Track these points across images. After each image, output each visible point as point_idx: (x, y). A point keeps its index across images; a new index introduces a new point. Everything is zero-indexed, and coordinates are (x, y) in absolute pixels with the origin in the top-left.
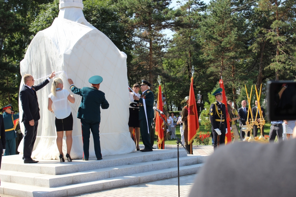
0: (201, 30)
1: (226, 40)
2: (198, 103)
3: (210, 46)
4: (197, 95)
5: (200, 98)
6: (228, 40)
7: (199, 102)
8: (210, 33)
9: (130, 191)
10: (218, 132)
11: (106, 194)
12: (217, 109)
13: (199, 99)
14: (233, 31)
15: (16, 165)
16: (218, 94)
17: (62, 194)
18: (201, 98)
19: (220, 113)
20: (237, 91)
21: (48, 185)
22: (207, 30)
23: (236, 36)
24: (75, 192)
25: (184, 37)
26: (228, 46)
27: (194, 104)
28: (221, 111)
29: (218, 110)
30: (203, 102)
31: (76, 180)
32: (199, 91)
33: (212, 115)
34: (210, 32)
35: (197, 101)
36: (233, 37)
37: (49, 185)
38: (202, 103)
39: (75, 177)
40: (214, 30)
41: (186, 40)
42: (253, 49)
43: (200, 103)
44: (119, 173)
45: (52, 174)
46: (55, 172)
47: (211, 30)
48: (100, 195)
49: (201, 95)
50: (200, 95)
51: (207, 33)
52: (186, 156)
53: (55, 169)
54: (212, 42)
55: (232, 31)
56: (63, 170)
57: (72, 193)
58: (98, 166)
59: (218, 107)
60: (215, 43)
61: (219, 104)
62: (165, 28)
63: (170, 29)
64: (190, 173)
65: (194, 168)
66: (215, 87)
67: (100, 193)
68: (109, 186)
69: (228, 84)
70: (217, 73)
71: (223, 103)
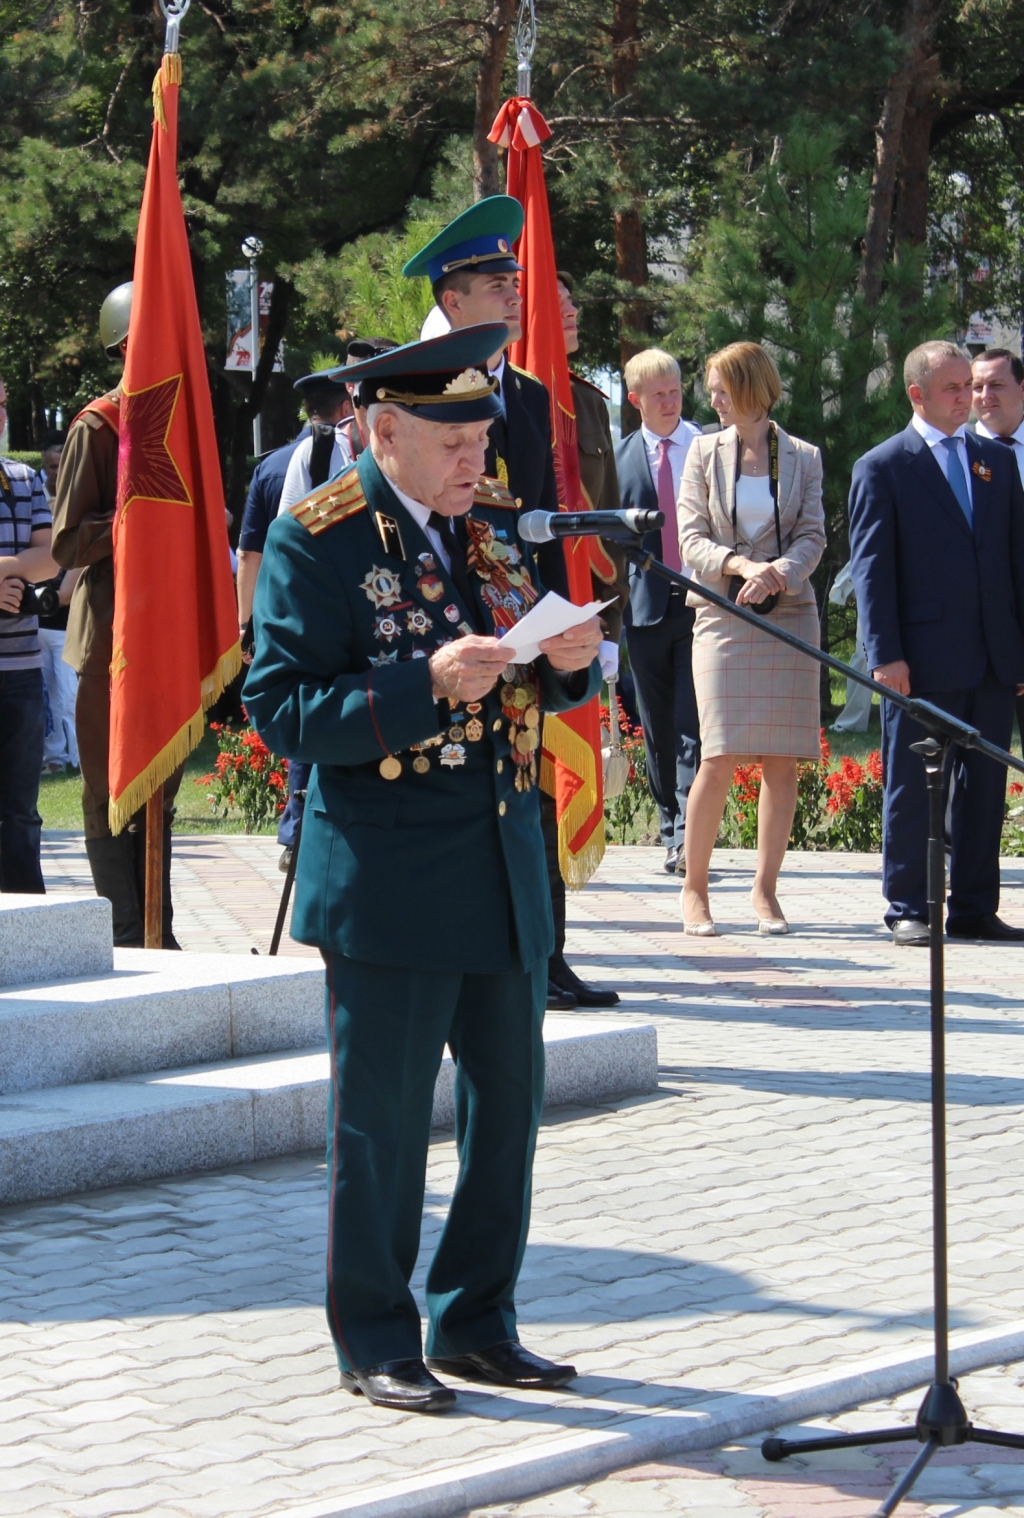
2: (231, 364)
4: (224, 286)
5: (252, 310)
7: (245, 353)
13: (245, 329)
16: (472, 269)
18: (261, 318)
20: (656, 245)
27: (185, 368)
30: (289, 359)
32: (251, 240)
35: (218, 351)
38: (277, 368)
43: (252, 366)
49: (268, 287)
50: (259, 281)
52: (102, 970)
64: (137, 1171)
65: (185, 1111)
66: (427, 194)
69: (568, 167)
70: (451, 36)
71: (528, 374)
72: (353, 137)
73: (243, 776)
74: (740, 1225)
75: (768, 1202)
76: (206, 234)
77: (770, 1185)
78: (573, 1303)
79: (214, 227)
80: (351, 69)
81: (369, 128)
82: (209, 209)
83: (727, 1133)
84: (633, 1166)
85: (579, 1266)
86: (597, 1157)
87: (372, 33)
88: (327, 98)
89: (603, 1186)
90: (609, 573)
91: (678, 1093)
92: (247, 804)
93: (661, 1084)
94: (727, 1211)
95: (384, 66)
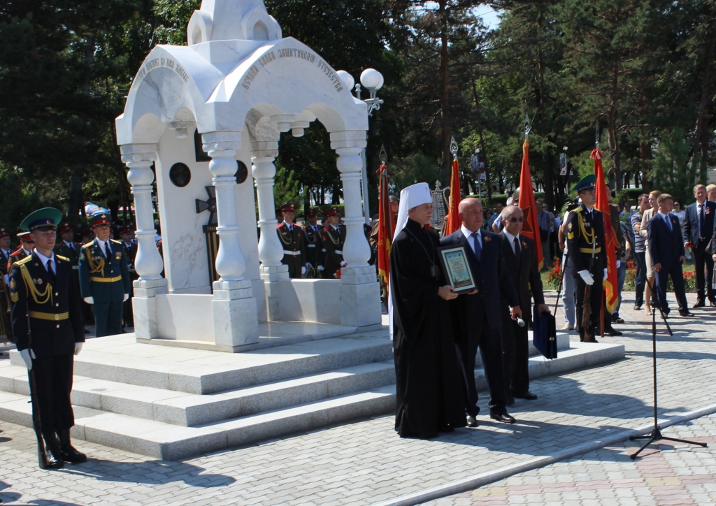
0: (563, 6)
1: (623, 30)
3: (586, 45)
5: (566, 162)
6: (628, 29)
7: (564, 172)
8: (585, 14)
9: (373, 431)
10: (587, 277)
11: (318, 440)
12: (583, 224)
13: (564, 166)
14: (639, 8)
15: (113, 367)
16: (586, 189)
17: (216, 444)
19: (590, 233)
21: (185, 420)
22: (579, 7)
23: (646, 22)
24: (245, 437)
25: (525, 19)
26: (628, 45)
28: (592, 229)
29: (585, 226)
31: (249, 407)
33: (572, 240)
34: (587, 9)
36: (640, 23)
37: (186, 422)
38: (571, 174)
39: (246, 400)
40: (595, 7)
41: (531, 26)
42: (689, 50)
44: (351, 385)
45: (195, 393)
46: (200, 388)
47: (589, 7)
48: (304, 443)
51: (579, 12)
53: (200, 381)
54: (590, 34)
55: (638, 10)
56: (219, 383)
57: (239, 440)
58: (302, 368)
59: (584, 220)
60: (598, 38)
61: (588, 212)
62: (479, 4)
63: (491, 6)
67: (305, 437)
68: (326, 418)
69: (630, 133)
70: (603, 108)
71: (598, 210)
72: (582, 130)
73: (554, 277)
74: (637, 390)
75: (643, 385)
76: (553, 150)
77: (644, 380)
78: (600, 410)
79: (554, 148)
80: (582, 116)
81: (586, 128)
82: (553, 144)
83: (638, 368)
84: (618, 376)
85: (602, 400)
86: (610, 374)
87: (586, 108)
88: (576, 122)
89: (611, 381)
90: (618, 246)
91: (629, 359)
92: (555, 283)
93: (626, 356)
94: (635, 387)
95: (589, 115)
